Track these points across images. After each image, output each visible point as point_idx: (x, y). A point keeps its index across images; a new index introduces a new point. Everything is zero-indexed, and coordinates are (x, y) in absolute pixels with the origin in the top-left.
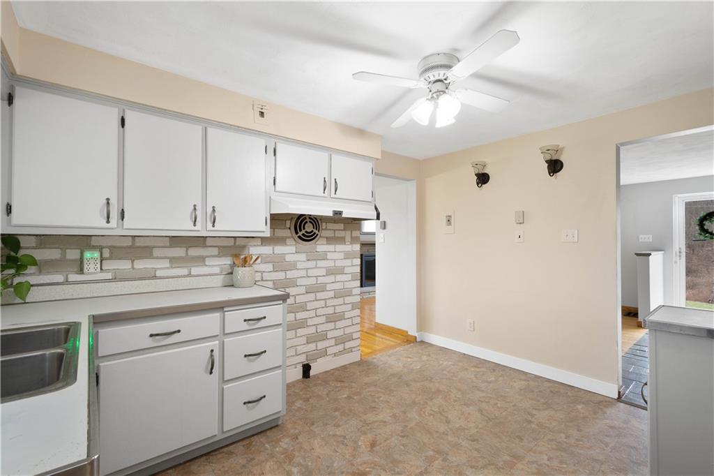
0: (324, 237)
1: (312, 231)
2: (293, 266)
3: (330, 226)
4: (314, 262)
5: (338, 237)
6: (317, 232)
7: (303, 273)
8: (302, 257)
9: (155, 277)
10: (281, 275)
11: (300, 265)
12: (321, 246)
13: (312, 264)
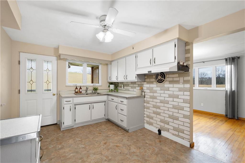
0: (168, 81)
1: (161, 79)
2: (155, 92)
3: (170, 76)
4: (163, 91)
5: (175, 81)
6: (163, 79)
7: (159, 95)
8: (159, 89)
9: (129, 91)
10: (152, 94)
11: (158, 92)
12: (166, 85)
13: (162, 92)
